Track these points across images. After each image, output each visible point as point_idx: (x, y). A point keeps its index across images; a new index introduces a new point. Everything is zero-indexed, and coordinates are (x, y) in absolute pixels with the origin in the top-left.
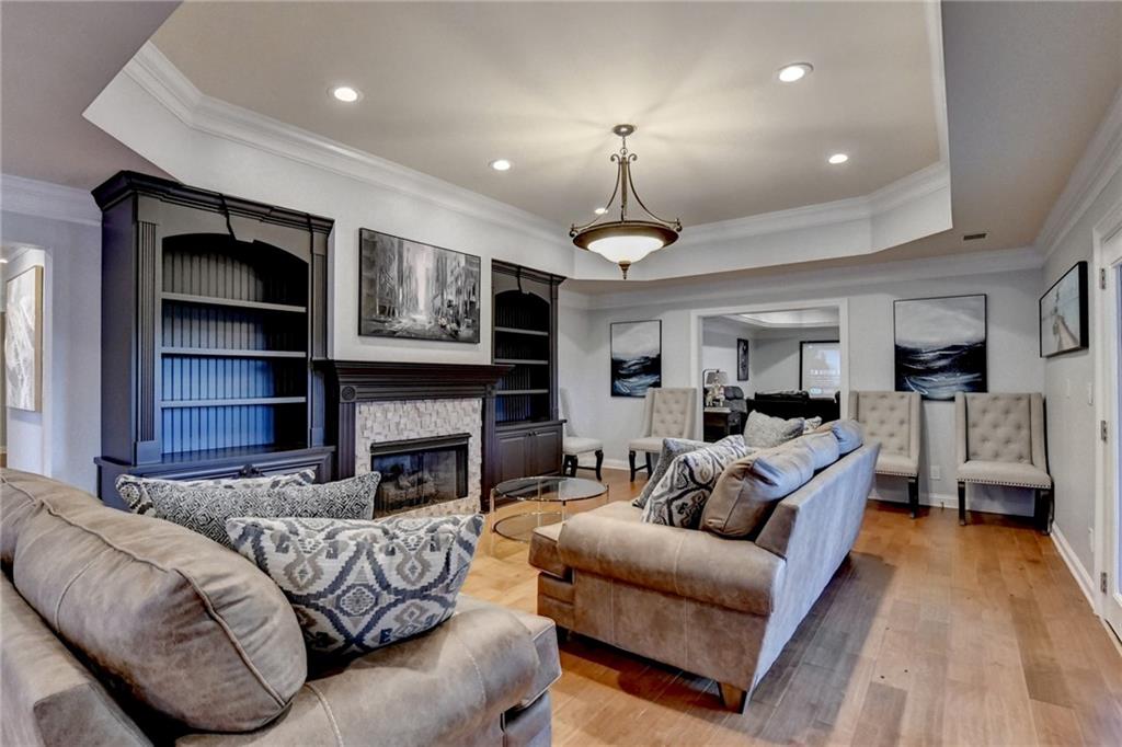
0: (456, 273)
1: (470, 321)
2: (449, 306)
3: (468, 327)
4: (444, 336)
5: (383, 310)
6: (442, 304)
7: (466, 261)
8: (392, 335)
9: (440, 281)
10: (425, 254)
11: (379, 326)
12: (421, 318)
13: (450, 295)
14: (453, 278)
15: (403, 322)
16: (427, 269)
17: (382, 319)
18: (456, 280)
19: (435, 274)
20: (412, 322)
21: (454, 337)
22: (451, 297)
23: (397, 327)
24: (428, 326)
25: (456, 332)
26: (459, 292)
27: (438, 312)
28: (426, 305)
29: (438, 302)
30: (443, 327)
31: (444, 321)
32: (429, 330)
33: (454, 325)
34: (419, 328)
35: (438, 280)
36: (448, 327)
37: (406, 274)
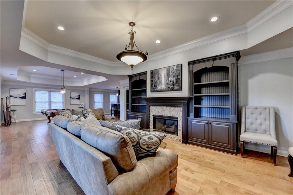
0: (173, 72)
1: (178, 84)
2: (170, 82)
3: (177, 86)
4: (169, 90)
5: (155, 86)
6: (169, 81)
7: (176, 67)
8: (157, 91)
9: (168, 75)
10: (164, 70)
11: (154, 90)
12: (163, 86)
13: (171, 78)
14: (172, 73)
15: (159, 88)
16: (164, 74)
17: (155, 88)
18: (173, 74)
19: (167, 74)
20: (161, 88)
21: (173, 90)
22: (171, 79)
23: (158, 89)
24: (165, 88)
25: (173, 88)
26: (174, 77)
27: (167, 84)
28: (164, 83)
29: (167, 81)
30: (169, 87)
31: (169, 86)
32: (165, 89)
33: (172, 86)
34: (162, 89)
35: (167, 75)
36: (171, 87)
37: (159, 77)
